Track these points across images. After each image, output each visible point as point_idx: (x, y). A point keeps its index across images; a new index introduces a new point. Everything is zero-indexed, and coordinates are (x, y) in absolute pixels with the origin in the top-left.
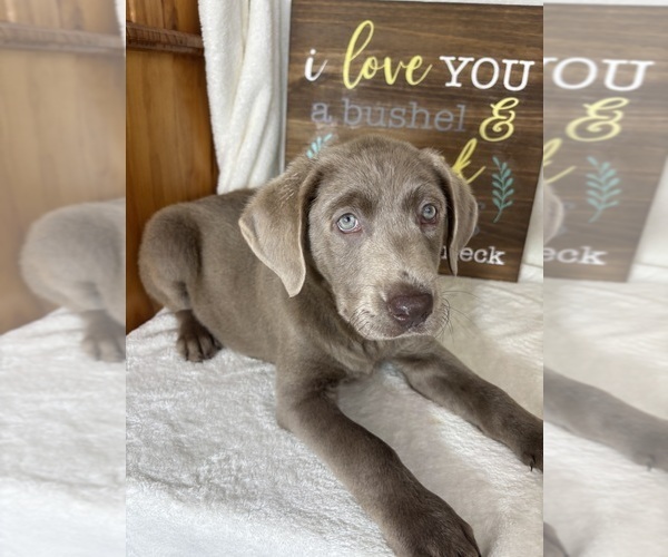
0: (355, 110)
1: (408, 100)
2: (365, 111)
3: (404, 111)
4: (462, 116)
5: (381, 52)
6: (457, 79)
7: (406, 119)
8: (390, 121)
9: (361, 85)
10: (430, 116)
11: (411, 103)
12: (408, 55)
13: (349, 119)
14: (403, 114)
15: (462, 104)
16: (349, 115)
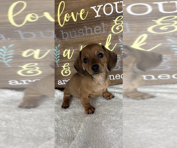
0: (66, 34)
1: (83, 26)
2: (69, 33)
3: (82, 30)
4: (104, 27)
5: (69, 11)
6: (99, 14)
7: (84, 33)
8: (79, 35)
9: (66, 24)
10: (92, 30)
11: (84, 27)
12: (79, 9)
13: (64, 37)
14: (83, 31)
15: (103, 22)
16: (64, 36)
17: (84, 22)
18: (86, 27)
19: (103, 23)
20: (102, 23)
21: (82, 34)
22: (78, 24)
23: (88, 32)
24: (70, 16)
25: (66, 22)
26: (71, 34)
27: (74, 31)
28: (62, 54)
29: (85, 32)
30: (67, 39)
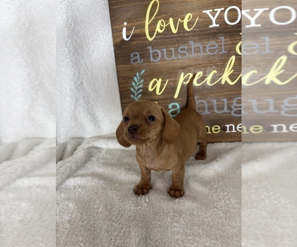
2: (162, 52)
4: (223, 43)
5: (166, 15)
6: (216, 22)
7: (189, 53)
8: (179, 55)
9: (158, 37)
10: (203, 47)
11: (189, 42)
12: (183, 14)
13: (154, 59)
14: (186, 49)
15: (222, 36)
16: (153, 56)
17: (190, 34)
18: (192, 42)
19: (223, 38)
20: (220, 38)
21: (184, 54)
22: (178, 37)
23: (195, 52)
24: (166, 24)
25: (158, 34)
26: (165, 54)
27: (171, 49)
28: (147, 86)
29: (189, 51)
30: (158, 62)
